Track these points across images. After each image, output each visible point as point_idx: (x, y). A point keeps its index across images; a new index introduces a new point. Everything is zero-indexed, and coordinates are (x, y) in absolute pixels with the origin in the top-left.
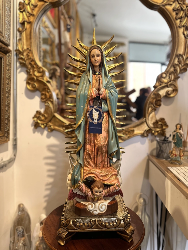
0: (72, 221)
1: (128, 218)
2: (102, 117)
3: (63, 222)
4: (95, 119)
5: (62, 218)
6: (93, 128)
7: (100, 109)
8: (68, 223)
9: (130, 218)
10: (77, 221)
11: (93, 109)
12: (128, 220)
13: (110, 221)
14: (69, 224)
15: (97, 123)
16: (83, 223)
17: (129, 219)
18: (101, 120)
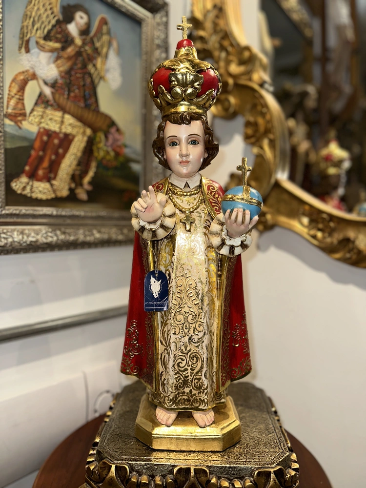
0: (116, 467)
1: (290, 468)
3: (92, 468)
5: (91, 452)
8: (105, 472)
9: (296, 466)
10: (132, 469)
12: (293, 473)
13: (233, 474)
14: (107, 475)
16: (150, 476)
17: (294, 469)
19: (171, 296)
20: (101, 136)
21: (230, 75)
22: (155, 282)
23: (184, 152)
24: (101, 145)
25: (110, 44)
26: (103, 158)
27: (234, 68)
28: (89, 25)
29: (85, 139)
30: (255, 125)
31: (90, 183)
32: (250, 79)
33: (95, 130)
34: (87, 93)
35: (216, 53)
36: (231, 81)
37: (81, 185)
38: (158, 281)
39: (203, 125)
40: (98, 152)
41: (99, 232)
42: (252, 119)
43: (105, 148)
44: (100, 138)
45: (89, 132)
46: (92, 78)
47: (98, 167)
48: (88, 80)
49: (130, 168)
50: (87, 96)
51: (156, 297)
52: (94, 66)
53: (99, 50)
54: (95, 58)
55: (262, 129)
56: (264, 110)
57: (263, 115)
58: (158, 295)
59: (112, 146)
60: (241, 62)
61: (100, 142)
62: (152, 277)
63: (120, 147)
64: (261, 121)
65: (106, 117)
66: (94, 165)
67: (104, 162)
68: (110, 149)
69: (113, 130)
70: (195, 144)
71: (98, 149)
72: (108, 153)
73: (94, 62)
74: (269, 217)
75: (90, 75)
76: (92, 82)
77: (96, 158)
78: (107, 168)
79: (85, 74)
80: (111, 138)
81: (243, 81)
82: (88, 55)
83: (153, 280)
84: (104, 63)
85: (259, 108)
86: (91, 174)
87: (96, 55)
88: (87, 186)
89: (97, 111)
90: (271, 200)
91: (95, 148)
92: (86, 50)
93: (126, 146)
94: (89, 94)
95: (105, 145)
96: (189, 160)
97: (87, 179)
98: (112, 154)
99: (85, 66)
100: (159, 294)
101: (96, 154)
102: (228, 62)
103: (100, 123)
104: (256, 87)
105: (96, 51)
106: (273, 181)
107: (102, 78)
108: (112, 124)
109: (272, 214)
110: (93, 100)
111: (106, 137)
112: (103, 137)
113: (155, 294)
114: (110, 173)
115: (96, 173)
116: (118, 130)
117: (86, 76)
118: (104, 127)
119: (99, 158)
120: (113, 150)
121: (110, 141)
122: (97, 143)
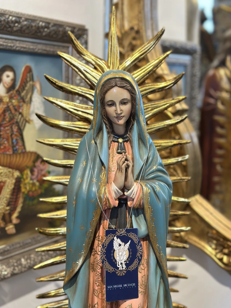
2: (138, 254)
4: (121, 264)
6: (115, 286)
7: (132, 235)
11: (115, 238)
15: (125, 272)
18: (136, 262)
24: (28, 180)
25: (33, 88)
26: (29, 192)
28: (14, 80)
33: (21, 171)
34: (14, 140)
37: (11, 221)
40: (26, 188)
43: (31, 182)
44: (27, 174)
45: (17, 174)
48: (15, 129)
49: (54, 189)
50: (15, 143)
52: (20, 113)
53: (25, 97)
54: (19, 107)
59: (37, 176)
61: (27, 178)
63: (44, 175)
65: (32, 153)
66: (21, 200)
67: (31, 193)
68: (35, 181)
71: (25, 184)
72: (34, 184)
74: (183, 234)
75: (17, 123)
78: (33, 198)
79: (12, 124)
80: (36, 170)
87: (22, 104)
88: (15, 221)
89: (24, 153)
91: (22, 185)
92: (12, 104)
93: (49, 172)
95: (31, 179)
97: (15, 215)
98: (37, 184)
101: (23, 190)
103: (28, 161)
107: (27, 121)
108: (38, 157)
111: (32, 172)
112: (29, 173)
116: (42, 161)
118: (30, 164)
119: (26, 192)
120: (38, 181)
121: (36, 173)
122: (24, 180)
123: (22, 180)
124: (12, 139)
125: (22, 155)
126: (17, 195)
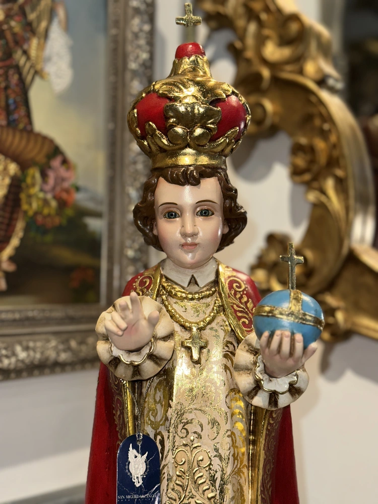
19: (164, 483)
20: (34, 173)
21: (265, 62)
22: (136, 457)
23: (189, 229)
24: (35, 190)
25: (52, 14)
26: (36, 213)
27: (272, 51)
29: (7, 181)
30: (310, 150)
31: (11, 259)
32: (301, 72)
33: (24, 166)
34: (11, 101)
35: (241, 23)
36: (266, 73)
38: (143, 454)
39: (220, 184)
40: (30, 204)
41: (26, 349)
42: (303, 141)
43: (41, 195)
44: (33, 177)
45: (13, 168)
46: (20, 74)
47: (27, 230)
48: (14, 79)
49: (85, 226)
50: (12, 107)
51: (138, 485)
52: (25, 53)
53: (35, 25)
54: (27, 40)
55: (322, 159)
56: (326, 126)
57: (324, 135)
58: (141, 482)
59: (54, 189)
60: (284, 41)
61: (33, 185)
62: (131, 448)
63: (67, 191)
64: (320, 145)
65: (45, 139)
66: (20, 226)
67: (39, 218)
68: (49, 196)
69: (56, 163)
70: (208, 216)
71: (29, 196)
72: (46, 202)
73: (25, 47)
74: (340, 316)
75: (18, 69)
76: (22, 81)
77: (25, 212)
78: (43, 230)
79: (8, 67)
80: (52, 176)
81: (287, 74)
82: (14, 35)
83: (132, 452)
84: (41, 47)
85: (317, 122)
86: (15, 242)
87: (28, 35)
88: (6, 265)
89: (28, 130)
90: (343, 285)
91: (23, 196)
92: (11, 28)
93: (78, 189)
94: (15, 102)
95: (42, 190)
96: (197, 241)
97: (7, 253)
98: (54, 204)
99: (9, 55)
100: (143, 479)
101: (25, 207)
102: (261, 41)
103: (34, 152)
104: (312, 85)
105: (30, 28)
106: (345, 251)
107: (38, 73)
108: (56, 151)
109: (346, 311)
110: (22, 112)
111: (44, 175)
112: (38, 176)
113: (135, 481)
114: (49, 238)
115: (22, 240)
116: (65, 162)
117: (11, 72)
118: (41, 158)
119: (31, 213)
120: (55, 197)
121: (51, 181)
122: (28, 187)
123: (23, 185)
124: (7, 98)
125: (25, 135)
126: (12, 213)
